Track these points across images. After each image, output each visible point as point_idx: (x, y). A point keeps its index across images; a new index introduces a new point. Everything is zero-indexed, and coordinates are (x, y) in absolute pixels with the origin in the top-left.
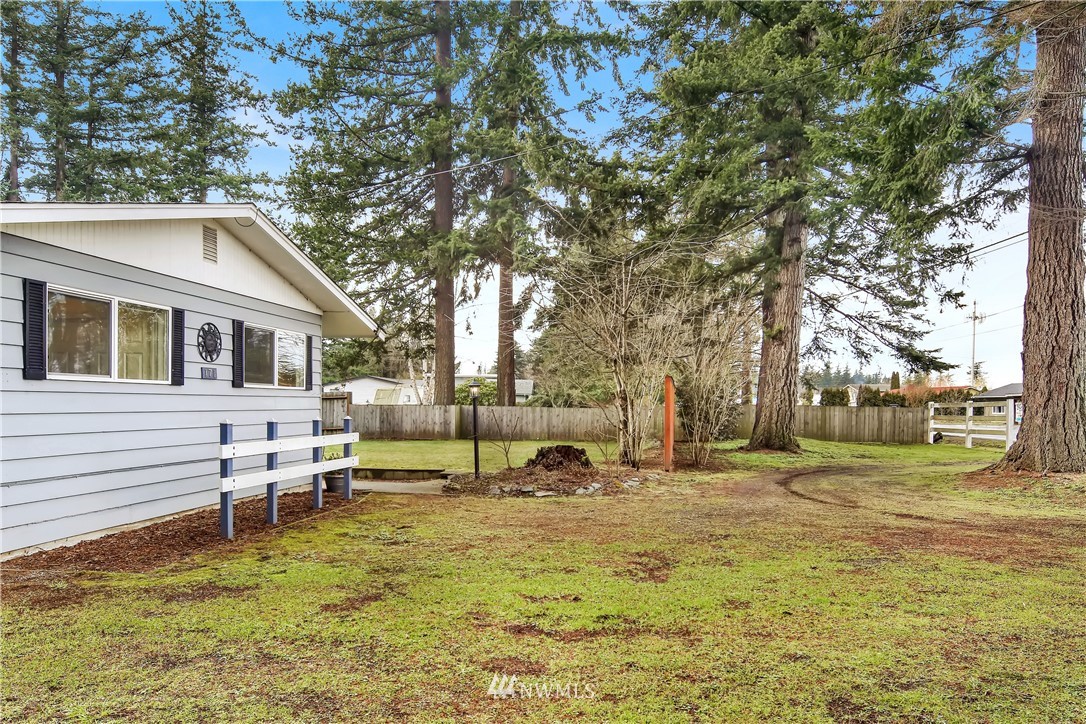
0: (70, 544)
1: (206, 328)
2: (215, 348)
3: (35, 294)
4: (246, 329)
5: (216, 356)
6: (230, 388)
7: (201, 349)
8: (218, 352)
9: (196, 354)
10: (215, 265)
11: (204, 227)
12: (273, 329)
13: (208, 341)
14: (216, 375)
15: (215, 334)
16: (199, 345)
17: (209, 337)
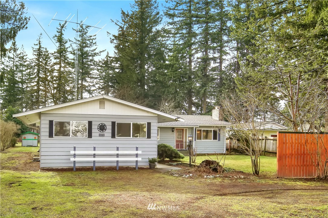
1: (101, 124)
2: (104, 129)
3: (51, 122)
4: (117, 123)
5: (104, 131)
6: (110, 138)
7: (99, 129)
8: (105, 130)
9: (97, 131)
10: (104, 109)
11: (100, 101)
12: (130, 122)
13: (101, 128)
14: (104, 135)
15: (104, 125)
16: (98, 129)
17: (101, 126)
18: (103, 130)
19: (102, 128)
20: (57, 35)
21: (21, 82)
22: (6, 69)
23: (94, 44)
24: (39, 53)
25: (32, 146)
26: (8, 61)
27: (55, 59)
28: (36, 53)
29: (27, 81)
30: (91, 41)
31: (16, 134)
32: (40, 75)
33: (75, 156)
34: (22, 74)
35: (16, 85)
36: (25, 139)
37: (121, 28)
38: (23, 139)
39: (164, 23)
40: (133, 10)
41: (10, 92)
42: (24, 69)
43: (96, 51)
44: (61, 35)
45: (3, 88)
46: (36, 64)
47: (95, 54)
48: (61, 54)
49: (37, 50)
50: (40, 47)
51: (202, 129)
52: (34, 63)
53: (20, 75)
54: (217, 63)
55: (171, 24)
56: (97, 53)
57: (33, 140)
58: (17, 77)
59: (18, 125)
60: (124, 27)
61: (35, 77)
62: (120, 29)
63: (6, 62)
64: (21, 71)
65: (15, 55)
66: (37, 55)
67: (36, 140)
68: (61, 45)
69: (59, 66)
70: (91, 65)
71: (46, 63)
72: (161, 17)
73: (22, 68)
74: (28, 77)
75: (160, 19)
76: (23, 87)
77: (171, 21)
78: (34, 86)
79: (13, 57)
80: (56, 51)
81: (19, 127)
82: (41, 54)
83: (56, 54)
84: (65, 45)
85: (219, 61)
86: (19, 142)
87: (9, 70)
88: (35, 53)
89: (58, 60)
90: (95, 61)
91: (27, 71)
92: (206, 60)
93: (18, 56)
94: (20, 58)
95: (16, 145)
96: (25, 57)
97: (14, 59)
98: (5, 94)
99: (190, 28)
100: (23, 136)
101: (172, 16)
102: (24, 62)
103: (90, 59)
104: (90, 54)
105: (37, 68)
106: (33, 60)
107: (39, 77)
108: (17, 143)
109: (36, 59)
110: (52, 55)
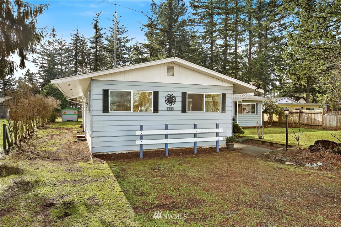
0: (117, 153)
1: (169, 96)
2: (173, 101)
3: (105, 92)
4: (188, 94)
5: (173, 103)
6: (180, 113)
7: (167, 102)
8: (175, 102)
9: (164, 104)
10: (173, 77)
11: (168, 66)
12: (202, 93)
13: (169, 100)
14: (173, 109)
15: (173, 97)
16: (165, 101)
17: (170, 98)
18: (171, 103)
19: (171, 100)
20: (94, 23)
21: (60, 64)
22: (46, 52)
23: (126, 32)
24: (77, 38)
25: (72, 121)
26: (48, 45)
27: (92, 43)
28: (74, 39)
29: (65, 63)
30: (123, 29)
31: (57, 109)
32: (78, 58)
33: (141, 137)
34: (61, 57)
35: (56, 67)
36: (65, 114)
37: (150, 18)
38: (63, 115)
39: (189, 14)
40: (161, 2)
41: (50, 73)
42: (63, 52)
43: (128, 38)
44: (97, 23)
45: (43, 69)
46: (74, 48)
47: (127, 40)
48: (97, 39)
49: (75, 35)
50: (78, 33)
51: (242, 103)
52: (72, 47)
53: (60, 58)
54: (233, 49)
55: (195, 14)
56: (129, 40)
57: (73, 115)
58: (56, 59)
59: (58, 100)
60: (152, 18)
61: (73, 60)
62: (149, 20)
63: (46, 46)
64: (60, 54)
65: (54, 40)
66: (75, 40)
67: (76, 115)
68: (97, 32)
69: (95, 50)
70: (124, 50)
71: (83, 48)
72: (186, 8)
73: (61, 51)
74: (67, 59)
75: (186, 10)
76: (62, 69)
77: (194, 12)
78: (72, 67)
79: (52, 42)
80: (93, 36)
81: (59, 102)
82: (79, 39)
83: (92, 39)
84: (100, 31)
85: (235, 47)
86: (59, 117)
87: (48, 53)
88: (72, 38)
89: (94, 45)
90: (126, 47)
91: (65, 55)
92: (226, 46)
93: (57, 41)
94: (59, 42)
95: (57, 120)
96: (63, 42)
97: (53, 44)
98: (45, 74)
99: (212, 18)
100: (63, 111)
101: (196, 7)
102: (63, 46)
103: (122, 45)
104: (122, 41)
105: (75, 51)
106: (71, 44)
107: (77, 59)
108: (57, 118)
109: (74, 43)
110: (89, 40)
